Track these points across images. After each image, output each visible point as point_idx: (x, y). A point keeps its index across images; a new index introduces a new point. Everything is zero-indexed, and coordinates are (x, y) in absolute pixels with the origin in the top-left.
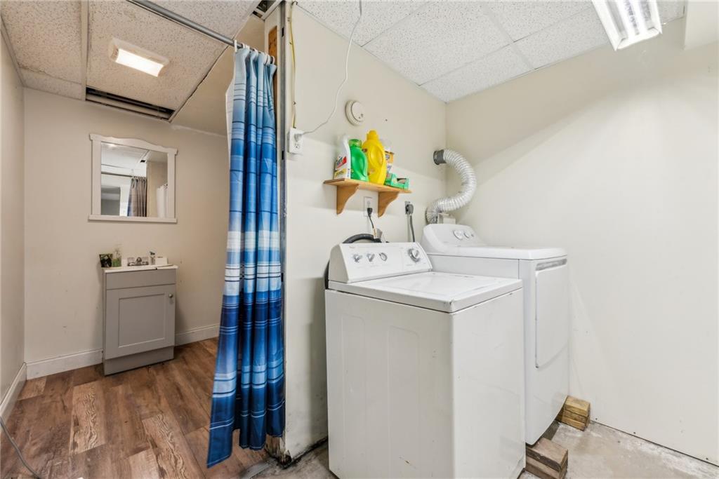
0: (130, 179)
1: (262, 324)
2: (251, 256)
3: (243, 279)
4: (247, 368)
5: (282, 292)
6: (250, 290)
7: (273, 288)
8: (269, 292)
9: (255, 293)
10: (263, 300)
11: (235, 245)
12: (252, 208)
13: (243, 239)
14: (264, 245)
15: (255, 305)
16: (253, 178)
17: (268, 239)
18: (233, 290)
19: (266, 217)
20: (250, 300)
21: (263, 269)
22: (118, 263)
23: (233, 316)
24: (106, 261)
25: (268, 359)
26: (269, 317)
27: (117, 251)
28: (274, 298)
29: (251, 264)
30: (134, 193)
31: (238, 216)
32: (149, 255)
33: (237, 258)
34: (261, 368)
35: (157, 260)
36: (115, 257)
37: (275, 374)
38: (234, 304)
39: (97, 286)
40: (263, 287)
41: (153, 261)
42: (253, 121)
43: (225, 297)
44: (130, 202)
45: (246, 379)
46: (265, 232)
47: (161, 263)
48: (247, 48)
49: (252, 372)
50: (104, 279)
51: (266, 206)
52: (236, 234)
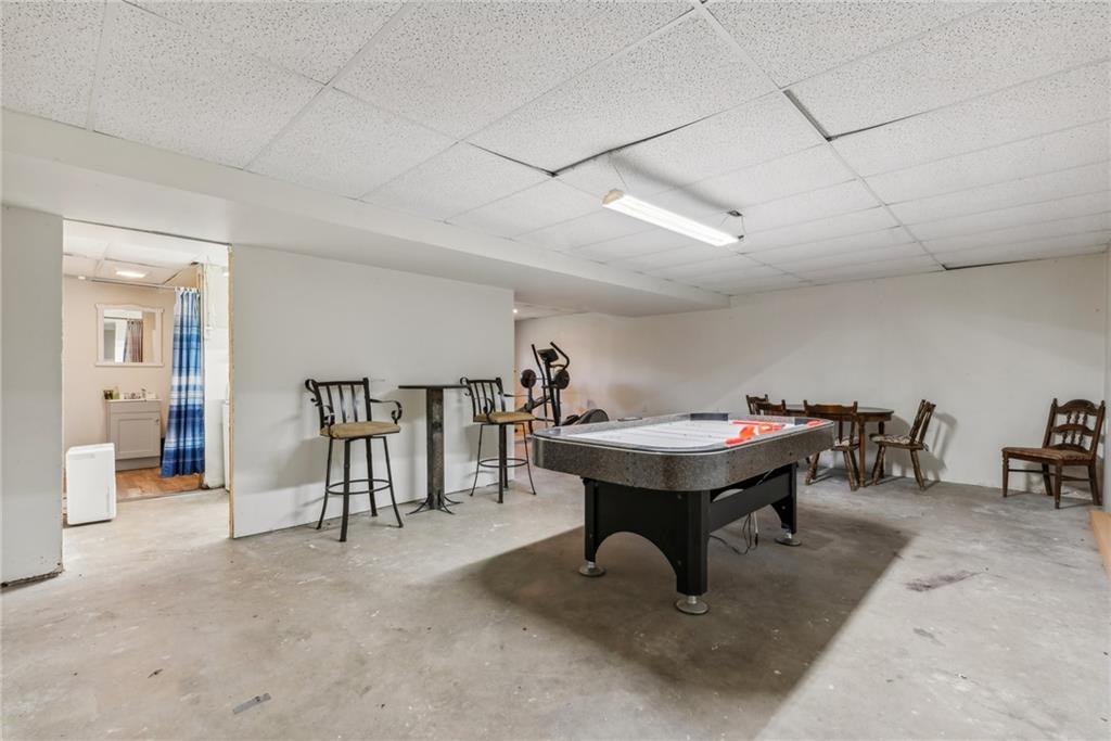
0: (125, 322)
1: (190, 419)
2: (184, 388)
3: (180, 399)
4: (182, 439)
5: (202, 406)
6: (183, 403)
7: (197, 403)
8: (194, 406)
9: (186, 406)
10: (190, 408)
11: (175, 382)
12: (184, 365)
13: (180, 380)
14: (191, 383)
15: (186, 411)
16: (185, 352)
17: (193, 380)
18: (175, 403)
19: (192, 370)
20: (183, 409)
21: (191, 393)
22: (118, 395)
23: (174, 415)
24: (108, 395)
25: (194, 436)
26: (194, 416)
27: (117, 388)
28: (197, 408)
29: (184, 391)
30: (129, 336)
31: (177, 370)
32: (141, 392)
33: (176, 389)
34: (189, 438)
35: (147, 395)
36: (114, 394)
37: (198, 443)
38: (175, 409)
39: (102, 413)
40: (190, 402)
41: (144, 395)
42: (185, 324)
43: (171, 406)
44: (126, 344)
45: (182, 444)
46: (192, 377)
47: (150, 397)
48: (182, 289)
49: (185, 441)
50: (107, 408)
51: (192, 364)
52: (176, 378)
